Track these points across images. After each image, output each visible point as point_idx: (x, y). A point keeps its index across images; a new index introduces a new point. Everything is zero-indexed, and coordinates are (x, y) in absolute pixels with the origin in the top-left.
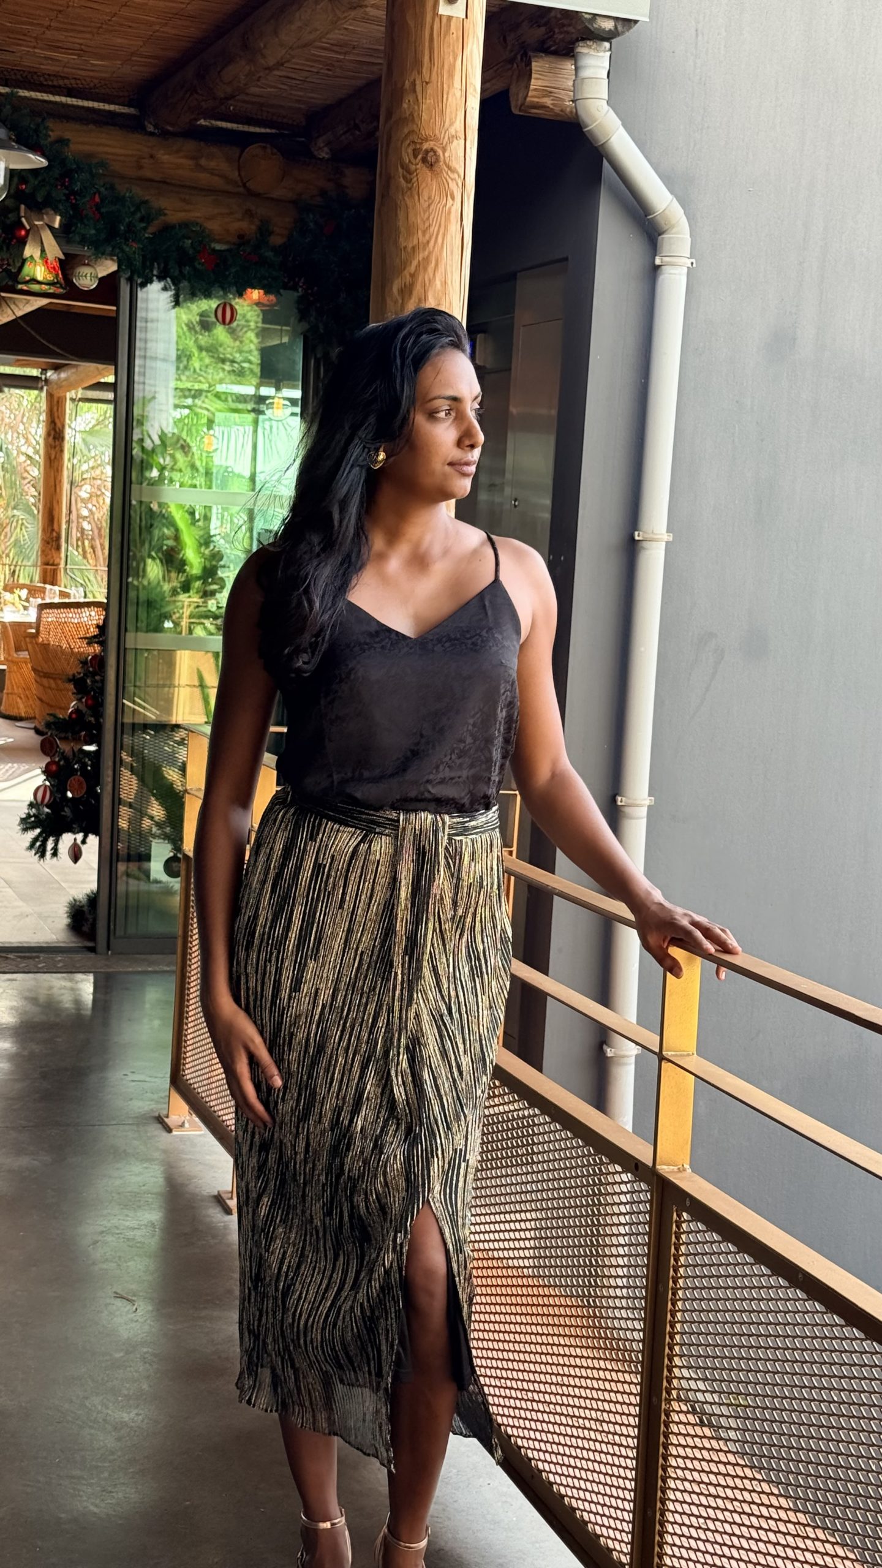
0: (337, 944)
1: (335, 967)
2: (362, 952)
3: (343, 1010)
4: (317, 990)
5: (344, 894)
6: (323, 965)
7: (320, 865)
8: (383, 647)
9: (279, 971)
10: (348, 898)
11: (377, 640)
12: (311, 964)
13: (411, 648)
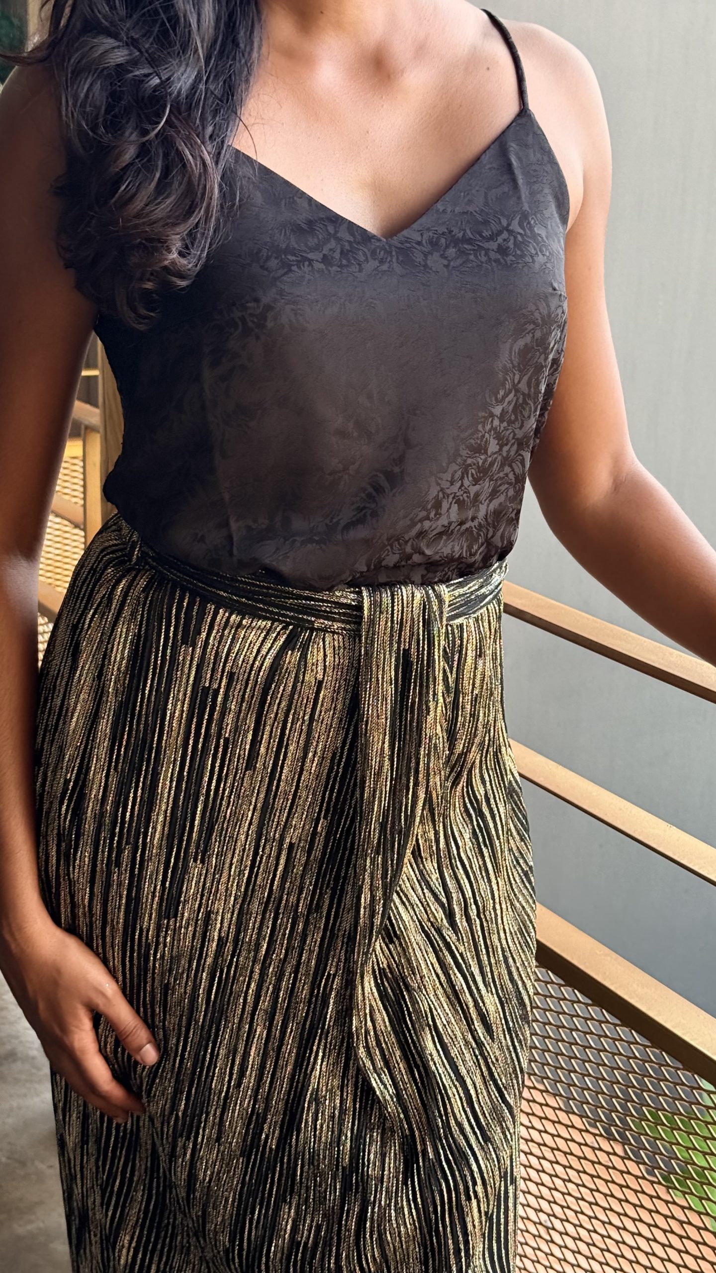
0: (244, 834)
1: (241, 873)
2: (291, 845)
3: (258, 946)
4: (208, 914)
5: (255, 743)
6: (219, 869)
7: (206, 690)
8: (325, 260)
9: (136, 881)
10: (263, 750)
11: (312, 241)
12: (195, 869)
13: (382, 261)
